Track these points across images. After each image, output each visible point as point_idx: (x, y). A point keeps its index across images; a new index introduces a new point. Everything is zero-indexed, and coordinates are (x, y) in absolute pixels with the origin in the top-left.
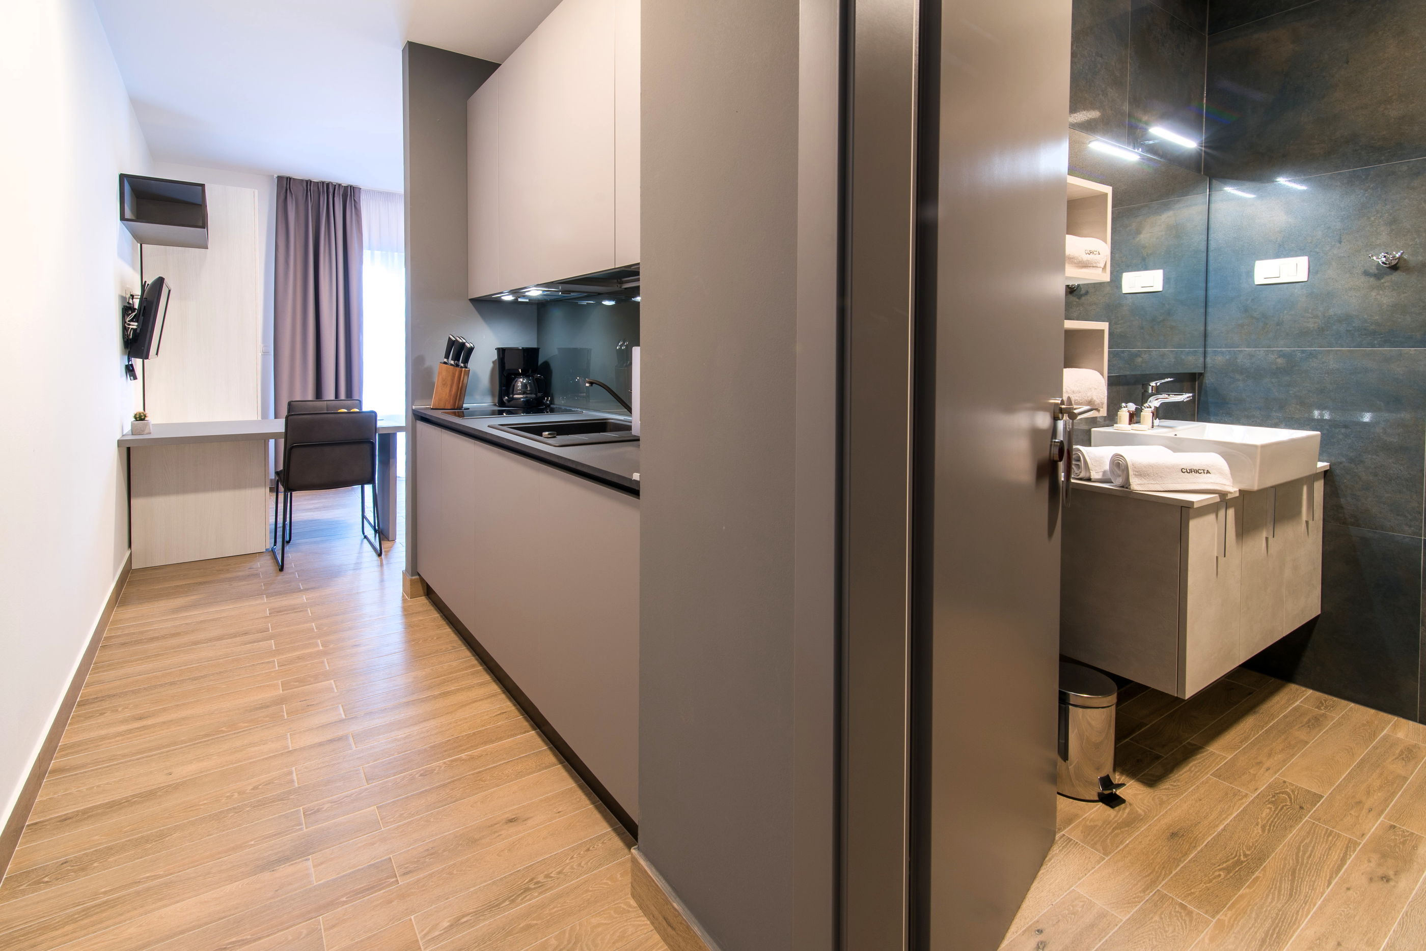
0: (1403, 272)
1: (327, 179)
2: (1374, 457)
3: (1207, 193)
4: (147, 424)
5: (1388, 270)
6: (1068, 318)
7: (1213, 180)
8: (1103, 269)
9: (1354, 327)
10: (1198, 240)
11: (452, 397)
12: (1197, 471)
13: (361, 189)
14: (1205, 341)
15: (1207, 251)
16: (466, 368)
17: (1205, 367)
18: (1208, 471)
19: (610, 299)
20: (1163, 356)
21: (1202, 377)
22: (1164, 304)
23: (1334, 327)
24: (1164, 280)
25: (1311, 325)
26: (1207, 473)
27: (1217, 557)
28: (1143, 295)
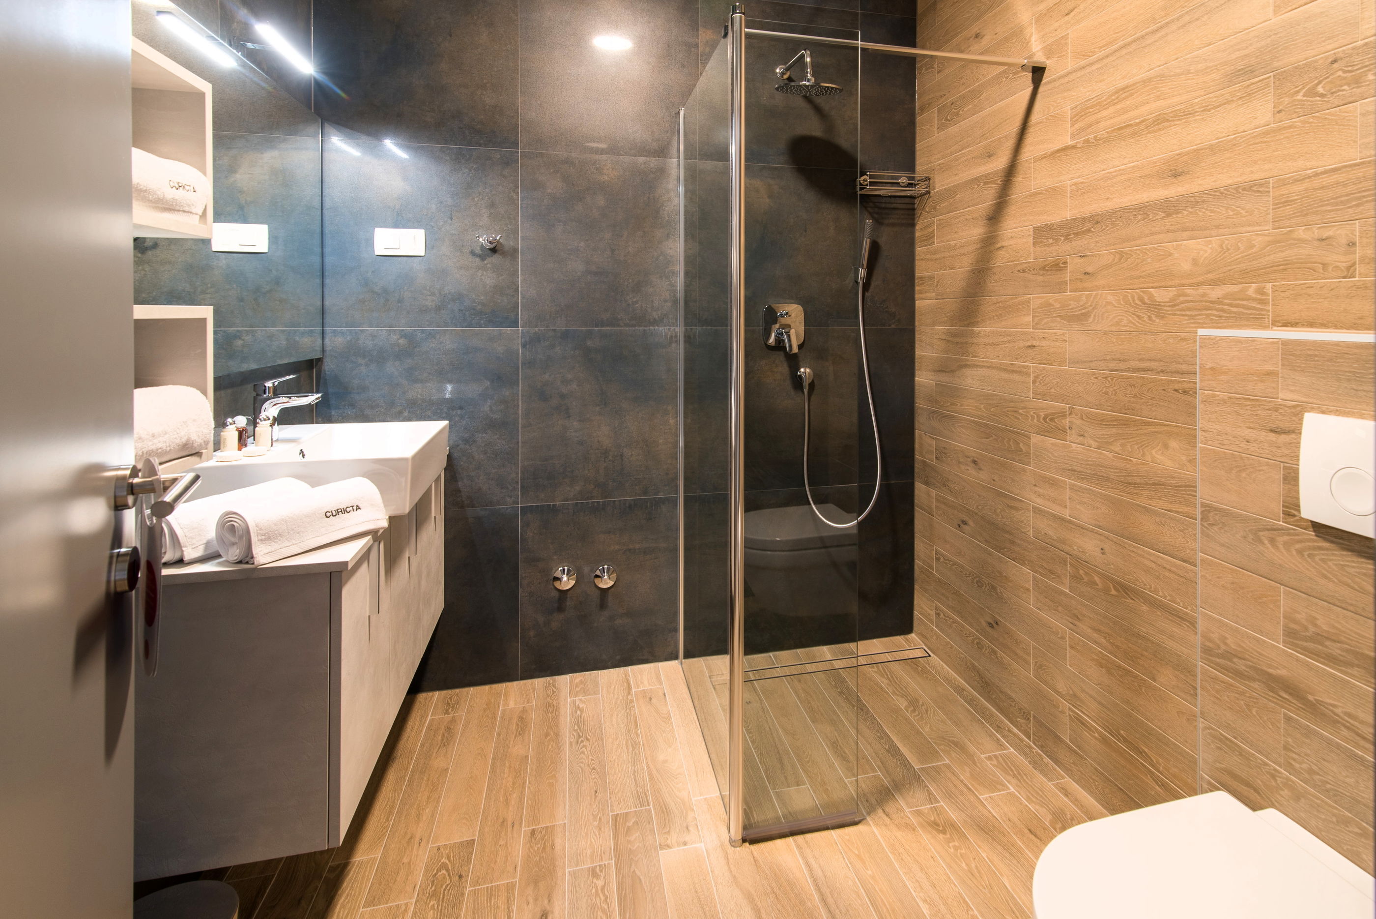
0: (501, 255)
2: (484, 435)
3: (319, 137)
5: (489, 252)
6: (139, 301)
7: (326, 124)
8: (200, 216)
9: (465, 307)
10: (310, 192)
12: (345, 511)
14: (323, 319)
15: (322, 209)
17: (323, 351)
18: (357, 506)
20: (271, 337)
21: (320, 363)
22: (271, 270)
23: (449, 306)
24: (269, 239)
25: (429, 303)
26: (357, 509)
27: (369, 616)
28: (241, 255)
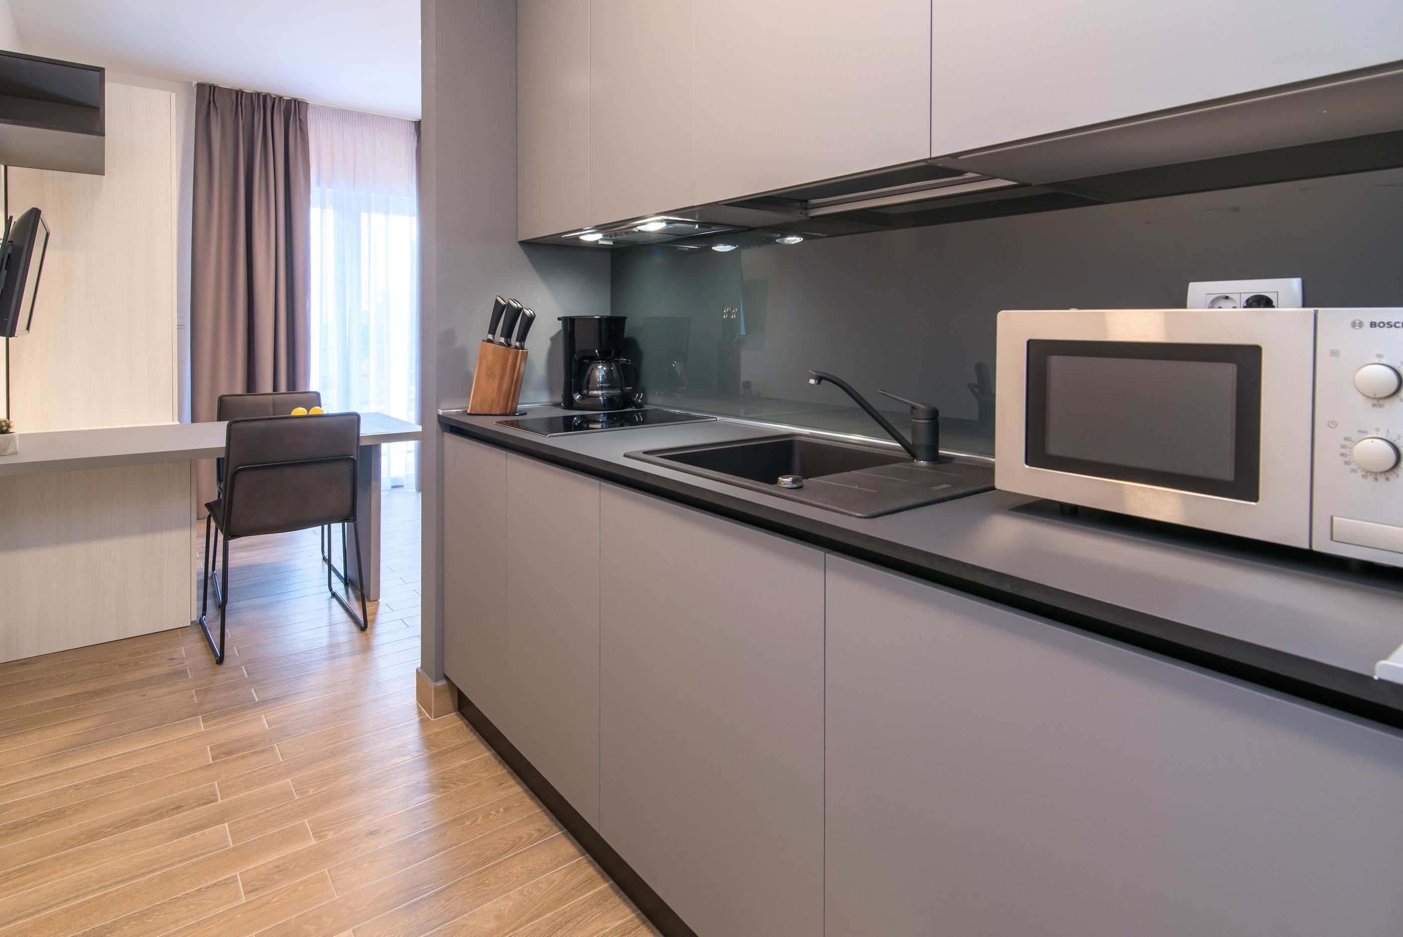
1: (264, 89)
4: (12, 440)
11: (502, 395)
13: (308, 104)
16: (522, 348)
19: (726, 243)
